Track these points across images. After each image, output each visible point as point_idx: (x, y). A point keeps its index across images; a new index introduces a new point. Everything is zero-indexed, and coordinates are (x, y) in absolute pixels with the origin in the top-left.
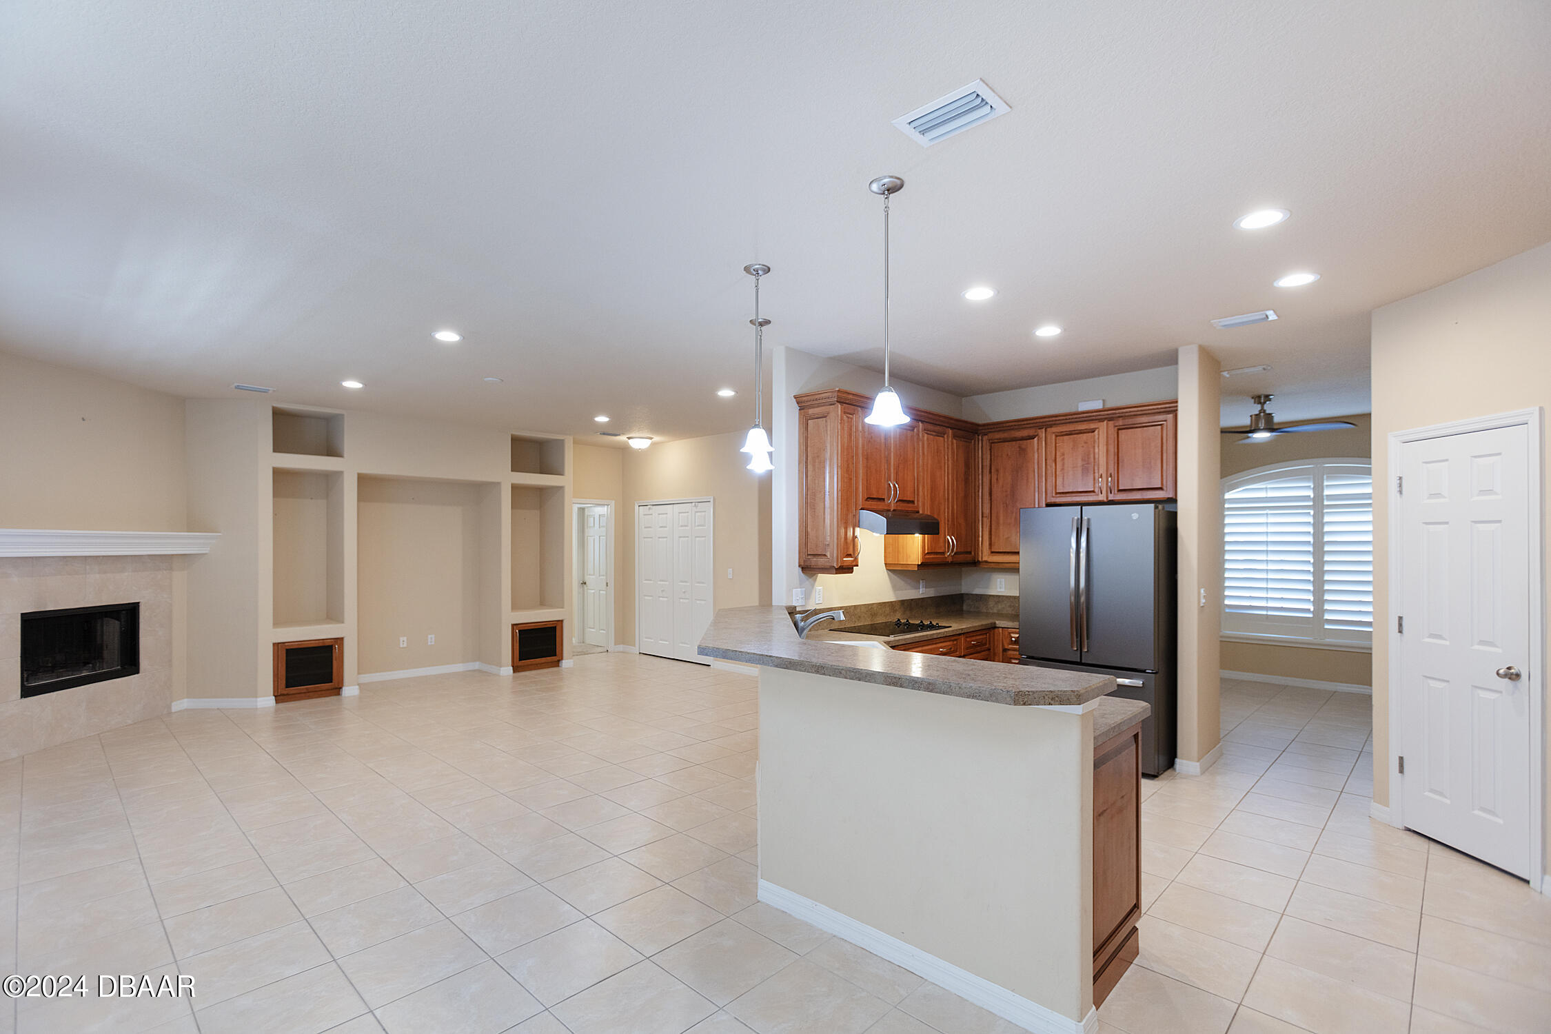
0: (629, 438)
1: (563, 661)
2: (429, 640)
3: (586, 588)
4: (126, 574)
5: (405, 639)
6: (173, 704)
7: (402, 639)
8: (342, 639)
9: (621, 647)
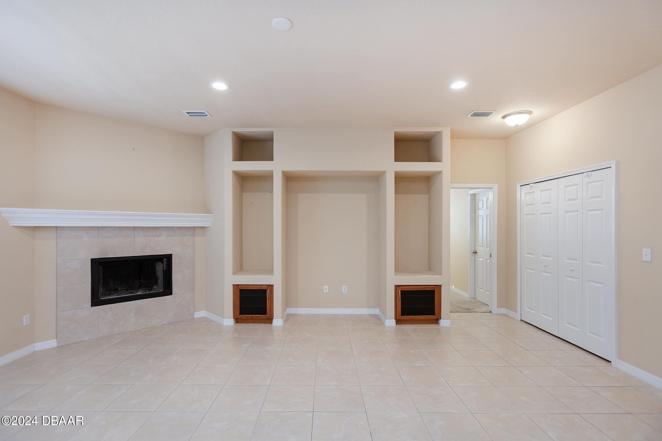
0: (504, 117)
1: (441, 320)
2: (343, 289)
3: (477, 256)
4: (162, 238)
5: (327, 287)
6: (195, 313)
7: (325, 287)
8: (272, 286)
9: (504, 311)
